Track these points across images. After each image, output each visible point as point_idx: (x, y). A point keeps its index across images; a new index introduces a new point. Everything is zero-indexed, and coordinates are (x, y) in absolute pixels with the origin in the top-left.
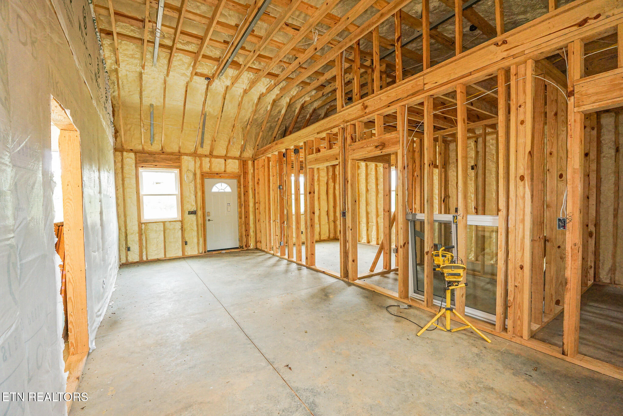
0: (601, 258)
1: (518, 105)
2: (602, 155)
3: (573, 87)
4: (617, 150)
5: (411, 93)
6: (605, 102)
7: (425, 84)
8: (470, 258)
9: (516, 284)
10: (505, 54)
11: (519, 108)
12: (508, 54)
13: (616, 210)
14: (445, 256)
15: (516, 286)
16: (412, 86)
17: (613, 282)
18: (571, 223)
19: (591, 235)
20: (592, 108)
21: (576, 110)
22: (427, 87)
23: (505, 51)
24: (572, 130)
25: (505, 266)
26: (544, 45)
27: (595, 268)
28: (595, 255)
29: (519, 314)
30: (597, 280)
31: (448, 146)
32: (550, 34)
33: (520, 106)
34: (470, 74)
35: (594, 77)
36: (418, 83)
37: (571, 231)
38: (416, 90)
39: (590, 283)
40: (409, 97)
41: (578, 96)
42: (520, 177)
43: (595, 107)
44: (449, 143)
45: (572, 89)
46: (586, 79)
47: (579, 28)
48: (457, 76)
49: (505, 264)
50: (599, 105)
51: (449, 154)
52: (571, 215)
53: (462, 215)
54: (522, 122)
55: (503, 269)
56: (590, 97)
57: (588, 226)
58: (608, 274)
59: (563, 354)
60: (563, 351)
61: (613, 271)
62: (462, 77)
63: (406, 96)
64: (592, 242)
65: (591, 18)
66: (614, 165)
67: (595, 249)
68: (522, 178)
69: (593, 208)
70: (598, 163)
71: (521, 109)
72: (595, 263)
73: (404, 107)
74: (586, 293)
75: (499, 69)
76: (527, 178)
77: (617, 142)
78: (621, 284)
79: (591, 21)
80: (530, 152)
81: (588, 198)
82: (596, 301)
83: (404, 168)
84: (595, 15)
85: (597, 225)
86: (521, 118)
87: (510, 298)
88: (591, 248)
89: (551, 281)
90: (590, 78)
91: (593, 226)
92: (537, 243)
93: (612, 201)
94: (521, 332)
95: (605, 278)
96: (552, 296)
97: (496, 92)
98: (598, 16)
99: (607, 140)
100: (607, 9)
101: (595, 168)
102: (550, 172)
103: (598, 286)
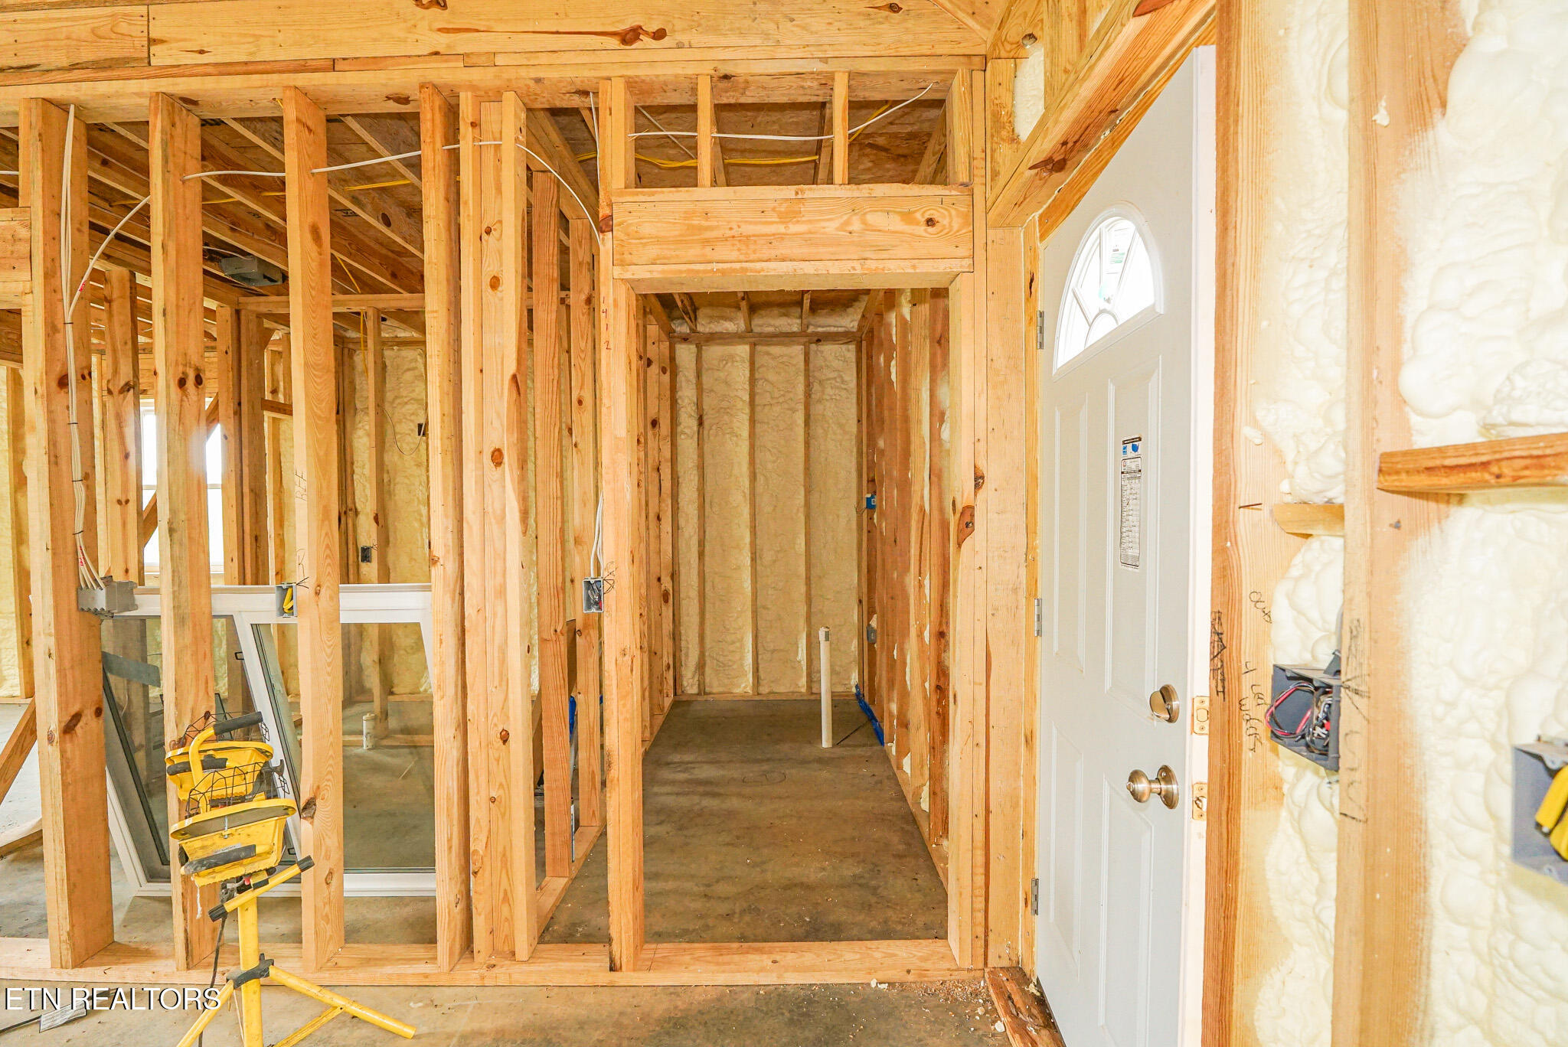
0: (683, 644)
1: (484, 227)
2: (679, 429)
3: (610, 205)
4: (701, 423)
5: (86, 55)
6: (673, 267)
7: (151, 42)
8: (422, 689)
9: (494, 794)
10: (442, 42)
11: (485, 236)
12: (449, 46)
15: (493, 800)
16: (93, 31)
17: (702, 691)
18: (613, 592)
19: (665, 597)
20: (648, 275)
21: (617, 272)
22: (161, 56)
23: (439, 30)
24: (611, 328)
25: (458, 743)
26: (544, 59)
27: (674, 667)
28: (674, 639)
29: (505, 884)
30: (679, 692)
31: (351, 357)
32: (557, 33)
33: (488, 231)
34: (332, 65)
35: (653, 194)
36: (124, 27)
37: (614, 615)
38: (115, 54)
39: (668, 702)
40: (76, 74)
41: (622, 236)
42: (493, 453)
43: (656, 275)
44: (351, 346)
45: (608, 212)
46: (637, 194)
47: (623, 47)
48: (282, 55)
49: (459, 738)
50: (663, 272)
51: (352, 382)
52: (612, 568)
53: (311, 583)
54: (495, 283)
55: (455, 754)
56: (645, 245)
57: (659, 579)
58: (693, 678)
59: (612, 969)
60: (612, 961)
61: (701, 666)
62: (303, 67)
63: (65, 63)
64: (667, 612)
65: (647, 33)
66: (696, 452)
67: (674, 630)
68: (497, 457)
69: (667, 538)
70: (674, 445)
71: (490, 240)
72: (674, 656)
73: (55, 112)
74: (661, 730)
75: (422, 86)
76: (509, 459)
77: (699, 405)
78: (714, 691)
79: (646, 41)
80: (514, 377)
81: (659, 518)
82: (678, 747)
83: (63, 382)
84: (653, 27)
85: (674, 576)
86: (490, 270)
87: (477, 845)
88: (667, 626)
89: (591, 740)
90: (645, 195)
91: (669, 579)
92: (550, 648)
93: (696, 526)
94: (510, 939)
95: (690, 686)
96: (593, 778)
97: (415, 165)
98: (660, 35)
99: (686, 401)
100: (679, 24)
101: (669, 456)
102: (579, 451)
103: (681, 704)
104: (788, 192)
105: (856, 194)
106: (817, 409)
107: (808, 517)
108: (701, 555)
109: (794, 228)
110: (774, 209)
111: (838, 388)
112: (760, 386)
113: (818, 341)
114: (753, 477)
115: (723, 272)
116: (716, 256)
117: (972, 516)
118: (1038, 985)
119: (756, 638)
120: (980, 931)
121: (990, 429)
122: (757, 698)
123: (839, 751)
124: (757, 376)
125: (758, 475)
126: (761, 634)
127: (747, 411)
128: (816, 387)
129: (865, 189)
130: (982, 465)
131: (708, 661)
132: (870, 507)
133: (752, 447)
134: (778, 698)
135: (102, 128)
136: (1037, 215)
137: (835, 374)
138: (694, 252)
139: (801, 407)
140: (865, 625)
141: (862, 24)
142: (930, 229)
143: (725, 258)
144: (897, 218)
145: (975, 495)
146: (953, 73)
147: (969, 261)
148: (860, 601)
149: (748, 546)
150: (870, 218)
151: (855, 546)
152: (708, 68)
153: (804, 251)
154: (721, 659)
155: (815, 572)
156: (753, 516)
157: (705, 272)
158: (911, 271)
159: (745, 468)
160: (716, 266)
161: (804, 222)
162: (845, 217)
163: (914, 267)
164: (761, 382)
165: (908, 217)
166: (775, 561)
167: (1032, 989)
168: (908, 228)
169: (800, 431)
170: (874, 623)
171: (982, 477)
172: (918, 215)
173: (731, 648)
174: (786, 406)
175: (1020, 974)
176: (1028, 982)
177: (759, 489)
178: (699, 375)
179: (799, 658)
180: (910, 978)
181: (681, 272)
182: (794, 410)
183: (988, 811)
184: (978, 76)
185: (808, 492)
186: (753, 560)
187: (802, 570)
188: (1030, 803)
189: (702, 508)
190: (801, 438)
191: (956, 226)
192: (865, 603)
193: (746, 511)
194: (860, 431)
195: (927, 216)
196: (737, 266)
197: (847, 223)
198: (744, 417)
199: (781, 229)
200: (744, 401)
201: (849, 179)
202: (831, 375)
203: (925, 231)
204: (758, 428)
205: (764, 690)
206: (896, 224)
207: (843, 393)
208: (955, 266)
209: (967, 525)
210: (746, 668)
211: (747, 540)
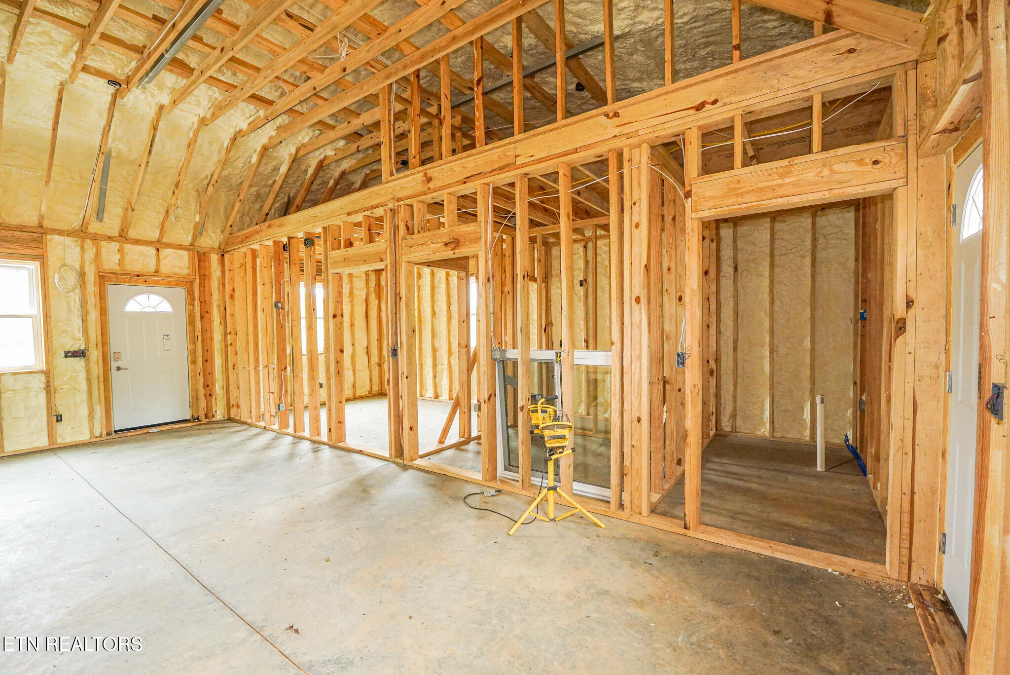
0: (722, 401)
1: (633, 202)
2: (722, 274)
3: (691, 185)
4: (736, 269)
5: (496, 166)
6: (721, 209)
7: (516, 156)
8: (579, 412)
9: (633, 444)
10: (617, 131)
11: (633, 206)
12: (620, 132)
13: (735, 342)
14: (546, 412)
15: (633, 446)
16: (498, 157)
17: (734, 430)
18: (690, 359)
19: (711, 373)
20: (708, 215)
21: (694, 215)
22: (519, 161)
23: (617, 126)
24: (690, 241)
25: (620, 419)
26: (660, 127)
27: (716, 414)
28: (716, 397)
29: (637, 482)
30: (719, 429)
31: (550, 251)
32: (666, 114)
33: (634, 204)
34: (576, 151)
35: (711, 176)
36: (508, 154)
37: (690, 369)
38: (505, 163)
39: (712, 433)
40: (494, 173)
41: (696, 199)
42: (636, 298)
43: (712, 214)
44: (550, 246)
45: (689, 189)
46: (703, 178)
47: (697, 112)
48: (558, 151)
49: (620, 417)
50: (716, 212)
51: (551, 263)
52: (690, 348)
53: (567, 351)
54: (637, 226)
55: (618, 424)
56: (708, 201)
57: (708, 362)
58: (729, 421)
59: (685, 528)
60: (685, 524)
61: (734, 416)
62: (566, 154)
63: (490, 170)
64: (713, 381)
65: (708, 103)
66: (732, 287)
67: (717, 391)
68: (638, 300)
69: (713, 339)
70: (718, 283)
71: (635, 208)
72: (716, 407)
73: (487, 187)
74: (708, 446)
75: (610, 150)
76: (643, 300)
77: (735, 259)
78: (742, 431)
79: (708, 107)
80: (646, 266)
81: (708, 327)
82: (718, 455)
83: (488, 280)
84: (712, 99)
85: (717, 360)
86: (636, 219)
87: (627, 463)
88: (713, 390)
89: (672, 435)
90: (707, 178)
91: (714, 362)
92: (655, 387)
93: (732, 331)
94: (640, 506)
95: (726, 426)
96: (673, 455)
97: (607, 181)
98: (715, 102)
99: (726, 257)
100: (724, 95)
101: (715, 290)
102: (668, 294)
103: (720, 435)
104: (785, 162)
105: (827, 156)
106: (820, 255)
107: (813, 325)
108: (735, 349)
109: (787, 180)
110: (776, 173)
111: (839, 238)
112: (777, 244)
113: (823, 209)
114: (772, 301)
115: (747, 208)
116: (744, 200)
117: (905, 323)
118: (944, 594)
119: (772, 401)
120: (905, 560)
121: (918, 273)
122: (772, 439)
123: (829, 474)
124: (776, 237)
125: (776, 300)
126: (777, 398)
127: (768, 259)
128: (821, 240)
129: (832, 153)
130: (912, 294)
131: (738, 412)
132: (863, 318)
133: (772, 282)
134: (788, 440)
135: (498, 187)
136: (952, 149)
137: (838, 230)
138: (732, 200)
139: (809, 254)
140: (859, 398)
141: (830, 65)
142: (876, 166)
143: (747, 201)
144: (853, 164)
145: (907, 312)
146: (894, 75)
147: (905, 180)
148: (855, 383)
149: (768, 344)
150: (835, 167)
151: (852, 345)
152: (740, 111)
153: (794, 190)
154: (748, 412)
155: (817, 363)
156: (772, 326)
157: (739, 209)
158: (862, 191)
159: (766, 296)
160: (743, 206)
161: (794, 176)
162: (819, 170)
163: (864, 189)
164: (778, 241)
165: (860, 162)
166: (787, 355)
167: (940, 597)
168: (861, 169)
169: (808, 269)
170: (864, 398)
171: (912, 302)
172: (867, 160)
173: (755, 406)
174: (798, 255)
175: (934, 590)
176: (938, 593)
177: (776, 308)
178: (735, 241)
179: (805, 417)
180: (855, 574)
181: (725, 211)
182: (802, 257)
183: (913, 493)
184: (911, 74)
185: (813, 310)
186: (772, 352)
187: (808, 360)
188: (943, 490)
189: (736, 320)
190: (809, 275)
191: (894, 161)
192: (858, 383)
193: (767, 324)
194: (857, 268)
195: (874, 159)
196: (755, 204)
197: (820, 172)
198: (766, 264)
199: (780, 181)
200: (767, 254)
201: (822, 147)
202: (834, 231)
203: (873, 168)
204: (777, 270)
205: (778, 434)
206: (852, 167)
207: (845, 242)
208: (894, 184)
209: (900, 329)
210: (765, 420)
211: (767, 340)
